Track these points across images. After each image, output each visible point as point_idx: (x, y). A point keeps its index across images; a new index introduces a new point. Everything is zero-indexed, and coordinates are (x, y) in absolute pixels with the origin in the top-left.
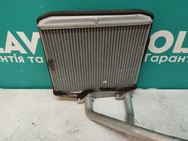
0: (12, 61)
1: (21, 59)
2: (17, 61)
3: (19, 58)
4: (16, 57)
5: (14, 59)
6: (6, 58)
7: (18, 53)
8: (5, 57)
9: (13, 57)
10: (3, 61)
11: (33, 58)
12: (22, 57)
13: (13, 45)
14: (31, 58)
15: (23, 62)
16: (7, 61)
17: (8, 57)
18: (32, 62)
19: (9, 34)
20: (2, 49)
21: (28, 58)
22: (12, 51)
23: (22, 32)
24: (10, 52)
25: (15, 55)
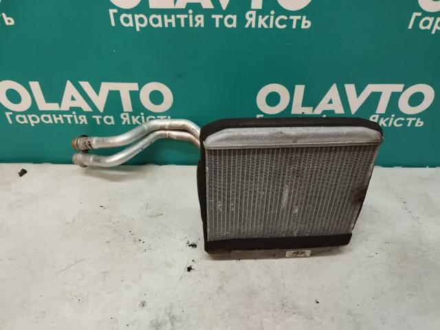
0: (70, 122)
1: (83, 118)
2: (77, 122)
3: (80, 117)
4: (75, 116)
5: (72, 119)
6: (60, 118)
7: (79, 111)
8: (60, 116)
9: (71, 116)
10: (56, 122)
11: (101, 117)
12: (84, 117)
13: (73, 99)
14: (97, 117)
15: (86, 123)
16: (62, 122)
17: (64, 116)
18: (99, 123)
19: (69, 85)
20: (57, 104)
21: (94, 117)
22: (71, 108)
23: (87, 83)
24: (68, 109)
25: (74, 113)
